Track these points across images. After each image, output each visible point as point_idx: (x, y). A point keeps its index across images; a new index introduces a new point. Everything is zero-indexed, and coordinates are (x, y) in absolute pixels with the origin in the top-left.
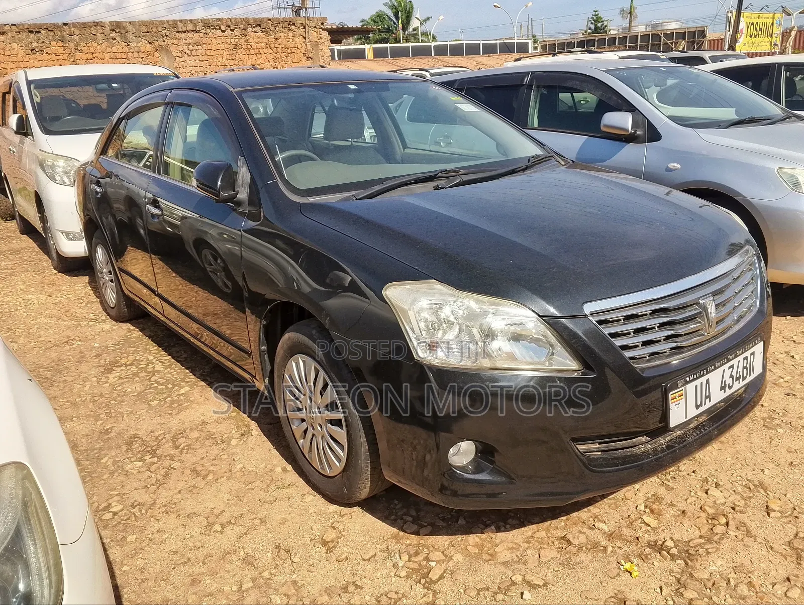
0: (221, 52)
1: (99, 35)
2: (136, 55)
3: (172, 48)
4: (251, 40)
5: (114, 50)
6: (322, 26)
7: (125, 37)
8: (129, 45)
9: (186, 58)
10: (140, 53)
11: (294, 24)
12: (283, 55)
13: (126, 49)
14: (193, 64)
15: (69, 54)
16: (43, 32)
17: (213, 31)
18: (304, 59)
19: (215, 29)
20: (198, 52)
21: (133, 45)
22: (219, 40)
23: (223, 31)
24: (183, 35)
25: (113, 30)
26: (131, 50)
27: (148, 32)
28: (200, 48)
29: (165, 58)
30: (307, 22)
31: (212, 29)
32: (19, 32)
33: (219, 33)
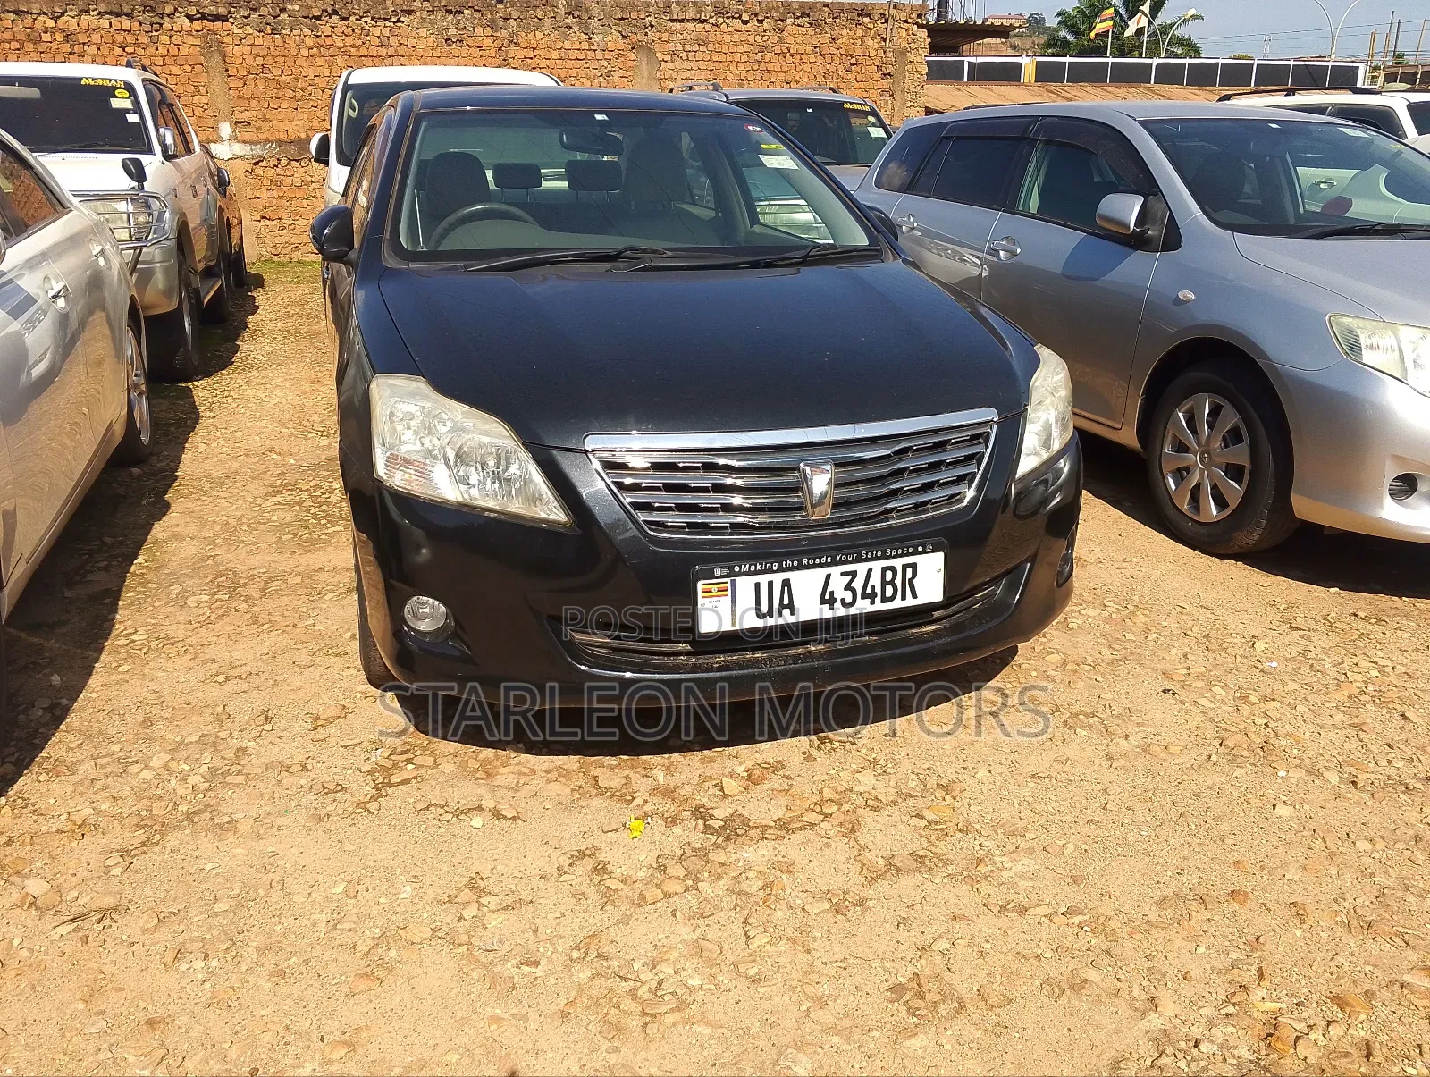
0: (737, 57)
1: (548, 22)
2: (599, 54)
3: (657, 47)
4: (791, 40)
5: (567, 45)
6: (919, 20)
7: (587, 27)
8: (590, 38)
9: (678, 63)
10: (607, 52)
11: (868, 15)
12: (841, 68)
13: (585, 45)
14: (688, 74)
15: (500, 49)
16: (466, 11)
17: (728, 21)
18: (877, 76)
19: (733, 17)
20: (699, 56)
21: (596, 38)
22: (736, 37)
23: (745, 22)
24: (678, 26)
25: (570, 13)
26: (592, 47)
27: (622, 19)
28: (702, 48)
29: (645, 63)
30: (893, 11)
31: (728, 18)
32: (433, 11)
33: (738, 24)
